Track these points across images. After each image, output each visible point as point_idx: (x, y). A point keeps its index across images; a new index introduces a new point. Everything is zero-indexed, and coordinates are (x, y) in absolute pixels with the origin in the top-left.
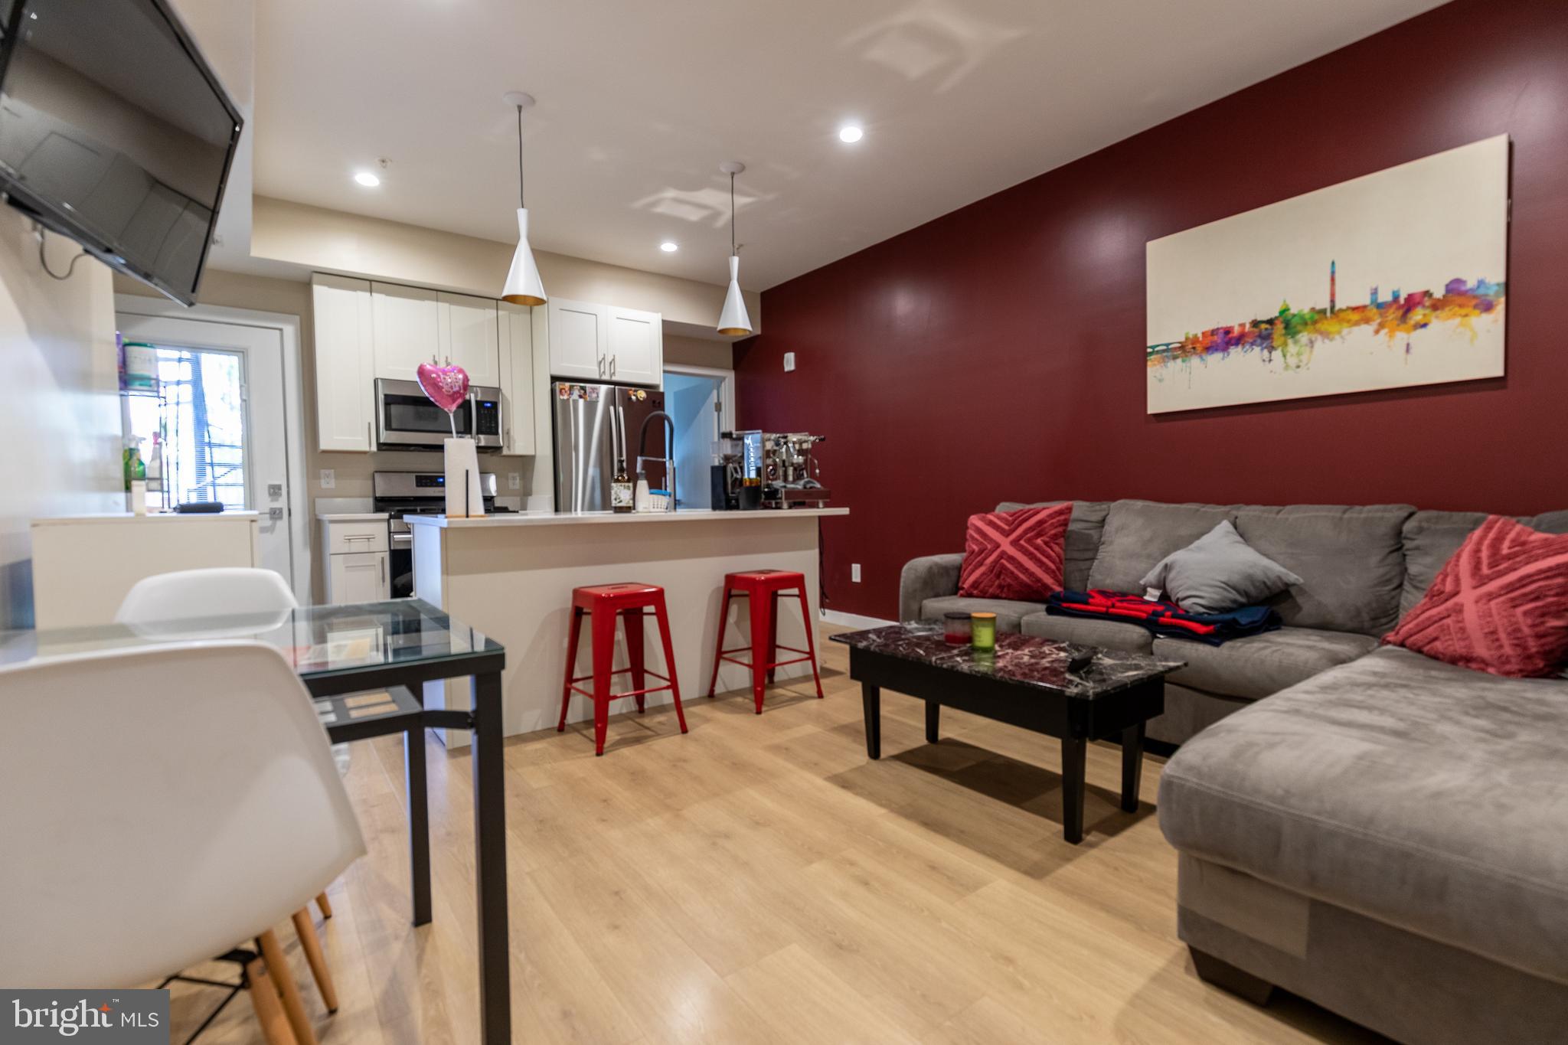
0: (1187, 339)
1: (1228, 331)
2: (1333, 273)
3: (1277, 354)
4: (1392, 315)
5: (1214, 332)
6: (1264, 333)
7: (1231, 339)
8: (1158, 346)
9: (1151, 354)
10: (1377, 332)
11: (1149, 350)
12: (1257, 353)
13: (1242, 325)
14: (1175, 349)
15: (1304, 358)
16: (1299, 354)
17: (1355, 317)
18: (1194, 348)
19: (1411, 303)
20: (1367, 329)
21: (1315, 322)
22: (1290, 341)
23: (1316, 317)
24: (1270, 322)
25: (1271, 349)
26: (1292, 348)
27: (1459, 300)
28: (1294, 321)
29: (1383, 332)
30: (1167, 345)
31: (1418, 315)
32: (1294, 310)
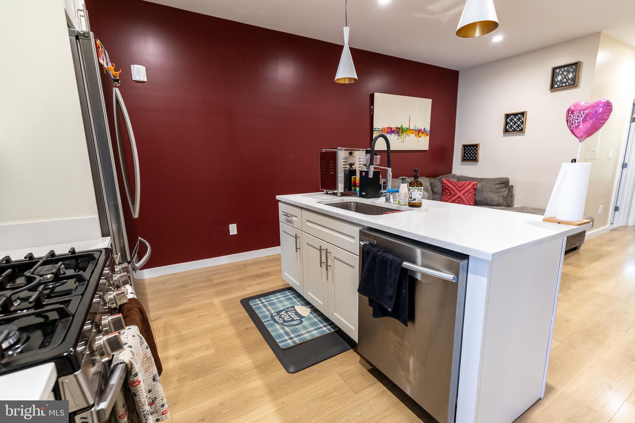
0: (383, 128)
1: (391, 129)
2: (410, 119)
3: (400, 137)
4: (417, 133)
5: (389, 128)
6: (398, 131)
7: (392, 131)
8: (376, 128)
9: (375, 130)
10: (415, 136)
11: (374, 129)
12: (396, 136)
13: (394, 128)
14: (380, 130)
15: (404, 140)
16: (404, 139)
17: (412, 132)
18: (384, 131)
19: (419, 131)
20: (413, 135)
21: (406, 131)
22: (402, 135)
23: (407, 130)
24: (399, 128)
25: (399, 136)
26: (403, 137)
27: (425, 133)
28: (403, 129)
29: (416, 136)
30: (379, 129)
31: (420, 134)
32: (403, 127)
